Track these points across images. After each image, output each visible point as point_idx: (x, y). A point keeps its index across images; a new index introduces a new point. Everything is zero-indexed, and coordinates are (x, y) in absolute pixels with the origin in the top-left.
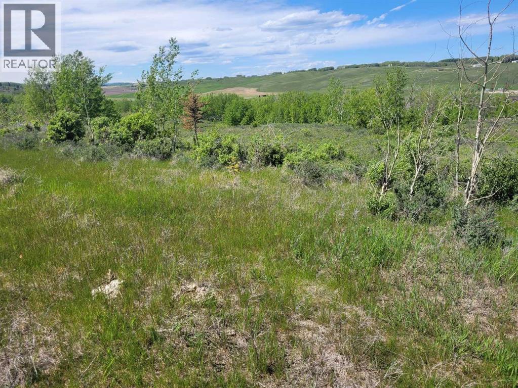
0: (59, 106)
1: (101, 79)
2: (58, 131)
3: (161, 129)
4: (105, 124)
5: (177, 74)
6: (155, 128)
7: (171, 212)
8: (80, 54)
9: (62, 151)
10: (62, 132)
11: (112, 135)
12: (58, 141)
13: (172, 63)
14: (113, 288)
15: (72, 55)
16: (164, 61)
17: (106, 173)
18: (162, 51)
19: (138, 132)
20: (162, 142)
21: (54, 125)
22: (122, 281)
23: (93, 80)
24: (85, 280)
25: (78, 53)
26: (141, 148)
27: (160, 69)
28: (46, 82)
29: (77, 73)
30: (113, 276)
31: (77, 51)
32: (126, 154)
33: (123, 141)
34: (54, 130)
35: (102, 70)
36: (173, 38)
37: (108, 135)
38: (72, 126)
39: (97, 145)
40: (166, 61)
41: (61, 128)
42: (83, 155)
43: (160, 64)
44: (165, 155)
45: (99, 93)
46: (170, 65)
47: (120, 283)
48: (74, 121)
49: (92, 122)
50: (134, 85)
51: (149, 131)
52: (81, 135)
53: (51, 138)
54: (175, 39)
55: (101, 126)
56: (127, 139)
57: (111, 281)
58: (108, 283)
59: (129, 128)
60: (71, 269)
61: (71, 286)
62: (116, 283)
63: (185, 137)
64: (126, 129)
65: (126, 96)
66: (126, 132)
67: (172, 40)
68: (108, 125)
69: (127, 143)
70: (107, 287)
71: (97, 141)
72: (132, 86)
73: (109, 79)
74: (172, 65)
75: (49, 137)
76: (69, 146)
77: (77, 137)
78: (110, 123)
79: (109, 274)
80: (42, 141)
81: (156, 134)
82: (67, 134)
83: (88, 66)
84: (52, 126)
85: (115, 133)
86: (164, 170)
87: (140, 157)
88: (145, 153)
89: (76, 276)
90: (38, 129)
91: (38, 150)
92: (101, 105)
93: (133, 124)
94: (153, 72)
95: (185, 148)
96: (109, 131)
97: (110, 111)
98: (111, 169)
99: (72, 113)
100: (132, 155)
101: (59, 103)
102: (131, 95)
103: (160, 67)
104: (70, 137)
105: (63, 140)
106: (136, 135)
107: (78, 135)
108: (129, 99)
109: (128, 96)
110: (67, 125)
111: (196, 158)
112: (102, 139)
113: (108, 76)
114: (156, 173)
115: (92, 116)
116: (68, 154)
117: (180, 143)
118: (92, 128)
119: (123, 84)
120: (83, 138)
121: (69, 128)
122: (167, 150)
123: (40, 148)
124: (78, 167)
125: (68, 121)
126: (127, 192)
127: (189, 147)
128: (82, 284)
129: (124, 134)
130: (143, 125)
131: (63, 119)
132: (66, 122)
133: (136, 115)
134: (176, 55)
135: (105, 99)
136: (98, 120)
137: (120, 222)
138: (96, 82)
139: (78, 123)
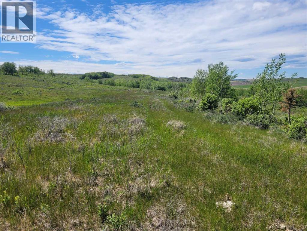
0: (207, 90)
1: (231, 77)
2: (205, 104)
3: (263, 109)
4: (230, 102)
5: (282, 76)
6: (260, 108)
7: (269, 166)
8: (222, 63)
9: (205, 115)
10: (207, 105)
11: (232, 110)
12: (204, 109)
13: (279, 69)
14: (228, 205)
15: (218, 64)
16: (273, 67)
17: (228, 132)
18: (273, 61)
19: (248, 109)
20: (264, 117)
21: (204, 100)
22: (234, 204)
23: (227, 78)
24: (212, 194)
25: (221, 63)
26: (250, 119)
27: (269, 72)
28: (203, 78)
29: (219, 74)
30: (228, 198)
31: (221, 62)
32: (240, 122)
33: (238, 114)
34: (203, 103)
35: (232, 72)
36: (283, 53)
37: (230, 108)
38: (212, 102)
39: (223, 114)
40: (274, 67)
41: (207, 102)
42: (216, 119)
43: (270, 69)
44: (265, 126)
45: (228, 85)
46: (277, 70)
47: (233, 204)
48: (214, 99)
49: (222, 101)
50: (248, 81)
51: (255, 109)
52: (216, 107)
53: (201, 107)
54: (284, 54)
55: (227, 103)
56: (241, 112)
57: (227, 200)
58: (226, 201)
59: (243, 106)
60: (206, 184)
61: (205, 195)
62: (230, 203)
63: (279, 115)
64: (241, 107)
65: (242, 87)
66: (241, 108)
67: (282, 54)
68: (231, 103)
69: (241, 115)
70: (225, 204)
71: (223, 112)
72: (247, 81)
73: (235, 77)
74: (278, 70)
75: (200, 106)
76: (209, 113)
77: (214, 108)
78: (233, 102)
79: (226, 196)
80: (196, 108)
81: (259, 111)
82: (209, 106)
83: (225, 70)
84: (203, 101)
85: (235, 108)
86: (264, 137)
87: (248, 125)
88: (252, 123)
89: (208, 190)
90: (195, 101)
91: (194, 113)
92: (228, 91)
93: (245, 104)
94: (265, 74)
95: (278, 123)
96: (232, 107)
97: (232, 95)
98: (231, 130)
99: (213, 95)
100: (244, 123)
101: (207, 89)
102: (246, 86)
103: (270, 71)
104: (210, 108)
105: (206, 109)
106: (247, 110)
107: (214, 107)
108: (243, 89)
109: (243, 87)
110: (210, 101)
111: (287, 132)
112: (227, 111)
113: (235, 75)
114: (258, 138)
115: (223, 97)
116: (208, 117)
117: (275, 119)
118: (222, 103)
119: (242, 80)
120: (217, 109)
121: (210, 103)
122: (266, 123)
123: (195, 112)
124: (213, 125)
125: (211, 99)
126: (239, 146)
127: (281, 123)
128: (211, 196)
129: (240, 109)
130: (252, 106)
131: (208, 97)
132: (210, 99)
133: (249, 99)
134: (282, 64)
135: (231, 88)
136: (226, 100)
137: (235, 164)
138: (228, 79)
139: (216, 101)
